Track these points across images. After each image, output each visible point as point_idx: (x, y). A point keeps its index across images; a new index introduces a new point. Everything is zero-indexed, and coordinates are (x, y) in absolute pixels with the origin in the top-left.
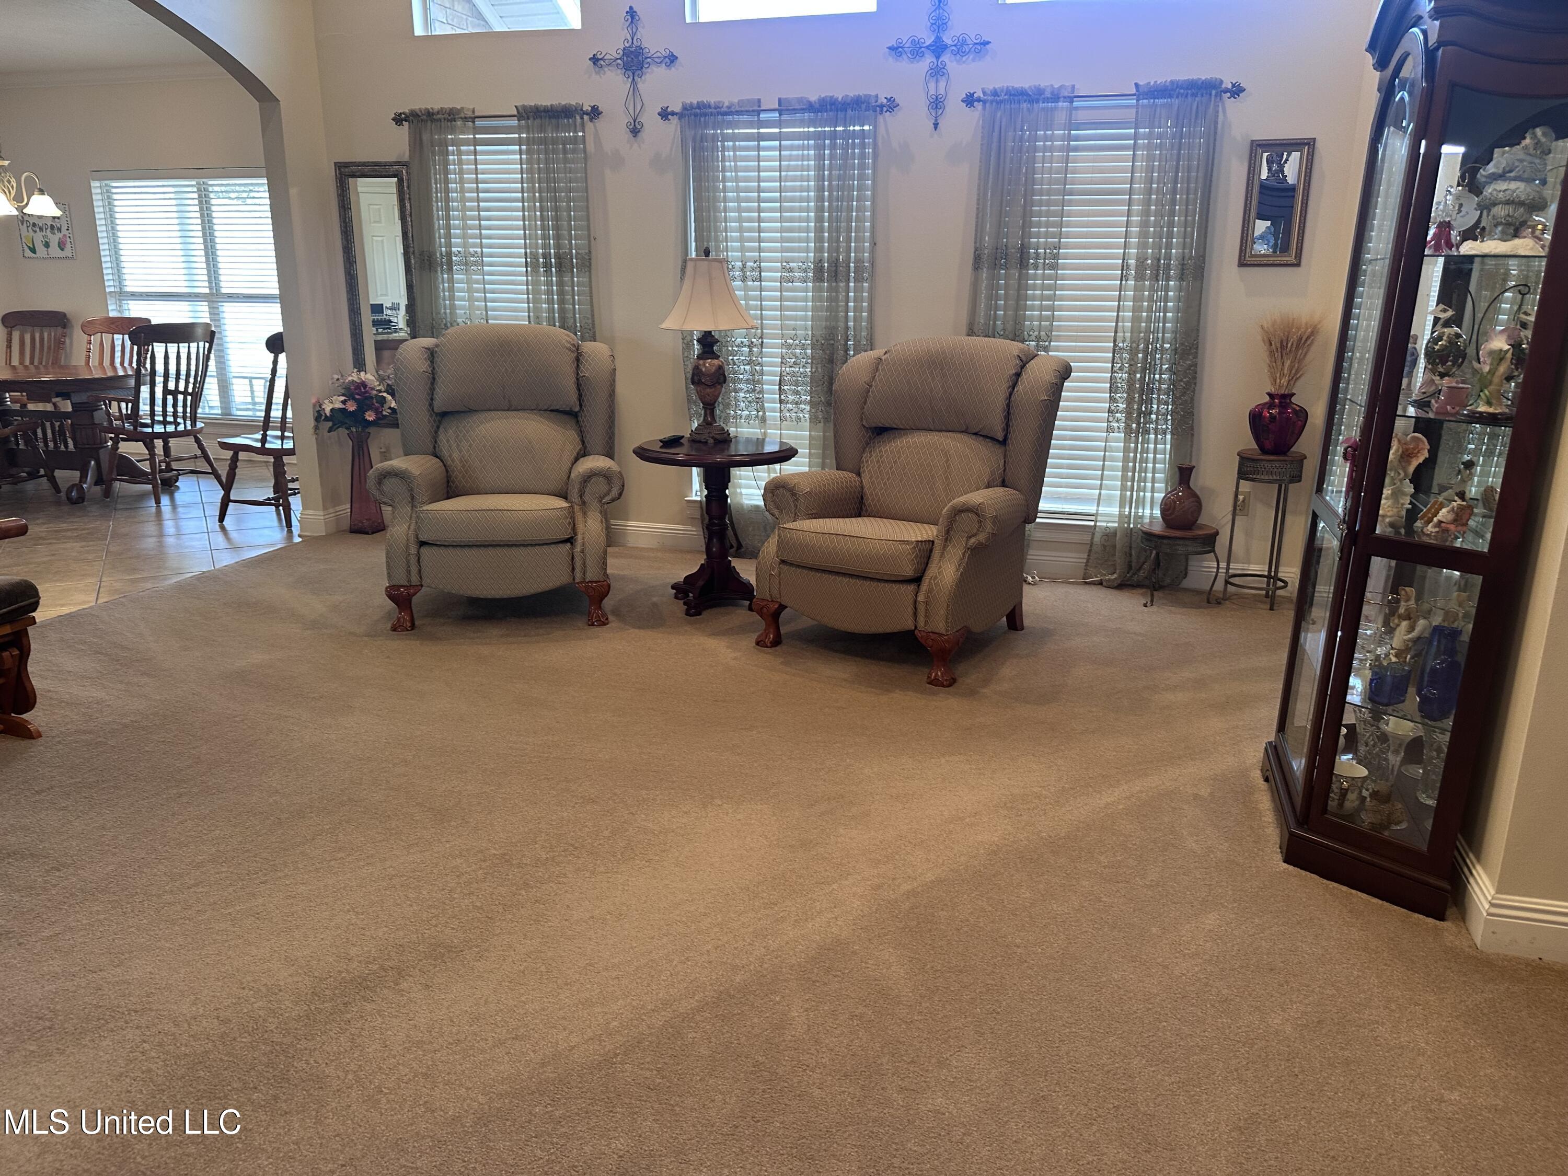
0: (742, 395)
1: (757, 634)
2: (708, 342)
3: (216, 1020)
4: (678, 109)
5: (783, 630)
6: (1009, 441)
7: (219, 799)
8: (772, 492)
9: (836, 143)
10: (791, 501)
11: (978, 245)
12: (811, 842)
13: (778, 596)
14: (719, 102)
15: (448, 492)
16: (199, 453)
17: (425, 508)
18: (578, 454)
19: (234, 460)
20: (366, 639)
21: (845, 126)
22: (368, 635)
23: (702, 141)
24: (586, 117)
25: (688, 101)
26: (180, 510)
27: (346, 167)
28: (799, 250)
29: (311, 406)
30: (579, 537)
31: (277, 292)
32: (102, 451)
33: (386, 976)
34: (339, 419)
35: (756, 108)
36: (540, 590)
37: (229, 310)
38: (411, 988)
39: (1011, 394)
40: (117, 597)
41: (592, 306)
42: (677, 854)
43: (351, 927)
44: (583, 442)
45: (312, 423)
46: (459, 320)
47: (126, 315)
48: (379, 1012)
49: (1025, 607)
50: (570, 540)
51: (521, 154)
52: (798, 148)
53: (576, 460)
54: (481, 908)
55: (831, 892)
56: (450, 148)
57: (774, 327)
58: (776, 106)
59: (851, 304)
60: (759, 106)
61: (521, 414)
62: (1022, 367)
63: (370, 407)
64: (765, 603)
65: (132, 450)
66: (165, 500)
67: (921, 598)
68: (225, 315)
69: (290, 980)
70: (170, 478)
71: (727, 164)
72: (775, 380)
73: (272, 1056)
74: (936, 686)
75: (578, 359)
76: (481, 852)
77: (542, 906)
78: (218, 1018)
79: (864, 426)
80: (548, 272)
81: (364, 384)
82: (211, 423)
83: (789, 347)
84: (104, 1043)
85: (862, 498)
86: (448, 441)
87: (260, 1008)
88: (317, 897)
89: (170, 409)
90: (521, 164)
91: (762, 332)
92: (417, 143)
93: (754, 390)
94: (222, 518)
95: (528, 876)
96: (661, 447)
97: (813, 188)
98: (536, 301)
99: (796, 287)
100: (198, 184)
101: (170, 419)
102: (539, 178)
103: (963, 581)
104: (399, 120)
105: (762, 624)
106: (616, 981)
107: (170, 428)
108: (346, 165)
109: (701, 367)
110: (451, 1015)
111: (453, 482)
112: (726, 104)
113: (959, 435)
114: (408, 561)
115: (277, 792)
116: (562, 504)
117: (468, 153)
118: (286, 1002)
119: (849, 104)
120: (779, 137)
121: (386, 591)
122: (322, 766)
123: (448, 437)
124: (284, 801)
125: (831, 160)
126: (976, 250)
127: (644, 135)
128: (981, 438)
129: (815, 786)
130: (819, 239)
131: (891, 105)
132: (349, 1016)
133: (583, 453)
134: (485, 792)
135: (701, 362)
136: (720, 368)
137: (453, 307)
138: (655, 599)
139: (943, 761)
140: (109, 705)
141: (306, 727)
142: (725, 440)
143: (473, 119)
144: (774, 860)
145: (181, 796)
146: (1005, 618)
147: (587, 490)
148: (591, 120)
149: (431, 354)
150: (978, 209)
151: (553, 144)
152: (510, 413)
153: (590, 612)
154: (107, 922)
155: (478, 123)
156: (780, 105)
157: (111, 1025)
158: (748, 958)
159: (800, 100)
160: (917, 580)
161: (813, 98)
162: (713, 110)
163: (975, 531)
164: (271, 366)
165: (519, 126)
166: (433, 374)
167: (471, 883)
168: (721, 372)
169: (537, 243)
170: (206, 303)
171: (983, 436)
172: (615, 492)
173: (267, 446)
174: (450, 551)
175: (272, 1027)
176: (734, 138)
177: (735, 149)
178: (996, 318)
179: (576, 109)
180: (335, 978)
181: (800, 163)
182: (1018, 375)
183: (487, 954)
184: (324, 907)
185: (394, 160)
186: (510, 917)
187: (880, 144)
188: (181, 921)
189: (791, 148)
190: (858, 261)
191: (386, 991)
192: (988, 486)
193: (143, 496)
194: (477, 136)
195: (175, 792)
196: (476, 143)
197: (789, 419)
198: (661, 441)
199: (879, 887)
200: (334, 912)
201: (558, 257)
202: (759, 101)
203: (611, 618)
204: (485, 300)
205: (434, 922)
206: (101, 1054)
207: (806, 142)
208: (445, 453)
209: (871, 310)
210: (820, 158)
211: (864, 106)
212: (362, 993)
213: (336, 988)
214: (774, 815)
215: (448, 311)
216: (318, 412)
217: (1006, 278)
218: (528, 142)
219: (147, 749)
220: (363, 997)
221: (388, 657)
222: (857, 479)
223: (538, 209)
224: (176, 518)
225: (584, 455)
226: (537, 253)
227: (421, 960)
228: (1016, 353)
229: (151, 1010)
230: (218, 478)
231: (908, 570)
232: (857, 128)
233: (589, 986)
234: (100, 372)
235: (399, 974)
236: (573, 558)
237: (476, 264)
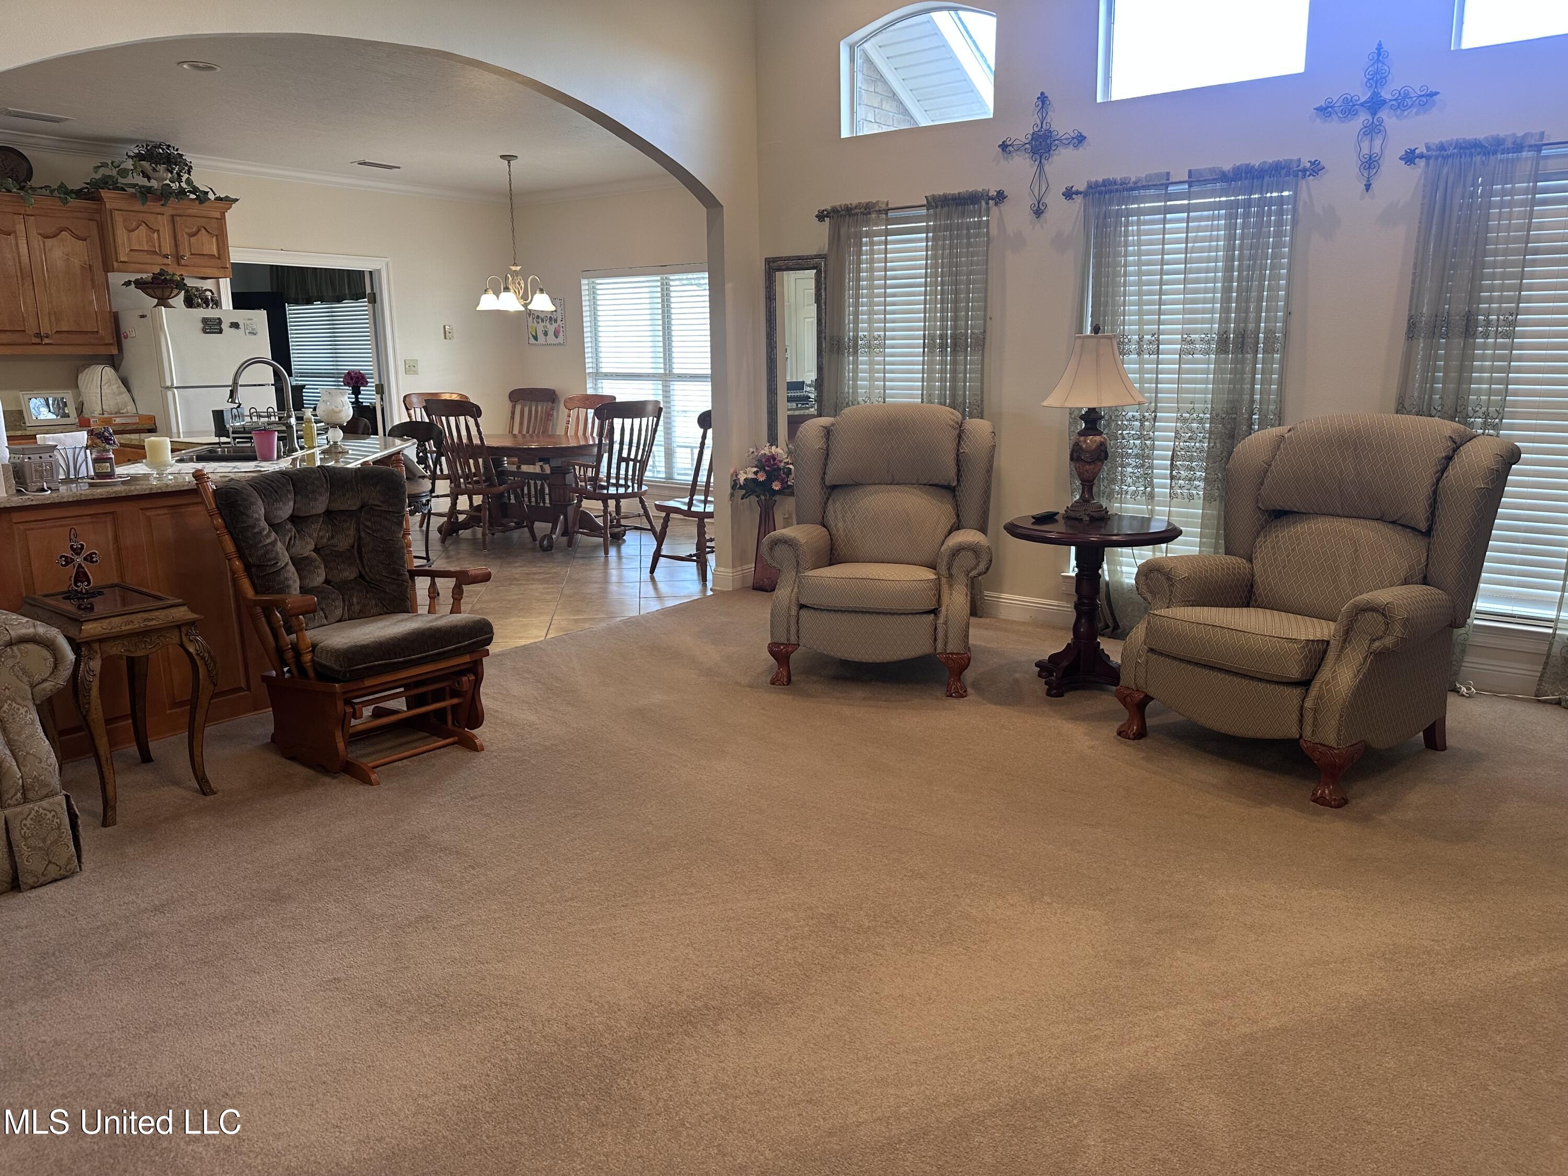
0: (1129, 470)
1: (1121, 723)
2: (1092, 419)
3: (564, 1026)
4: (1082, 189)
5: (1149, 722)
6: (1434, 533)
7: (604, 823)
8: (1146, 576)
9: (1249, 212)
10: (1166, 586)
11: (1413, 313)
12: (1142, 960)
13: (1144, 686)
14: (1125, 178)
15: (831, 559)
16: (642, 512)
17: (806, 574)
18: (951, 528)
19: (666, 520)
20: (748, 689)
21: (1261, 193)
22: (751, 686)
23: (1105, 218)
24: (991, 202)
25: (1093, 180)
26: (624, 560)
27: (774, 262)
28: (1203, 322)
29: (729, 476)
30: (943, 609)
31: (709, 372)
32: (569, 507)
33: (707, 1015)
34: (751, 488)
35: (1165, 181)
36: (902, 658)
37: (678, 388)
38: (727, 1031)
39: (1438, 480)
40: (561, 634)
41: (982, 383)
42: (996, 947)
43: (687, 961)
44: (958, 516)
45: (729, 491)
46: (860, 399)
47: (600, 392)
48: (696, 1048)
49: (1448, 723)
50: (935, 612)
51: (927, 242)
52: (1207, 219)
53: (950, 532)
54: (800, 964)
55: (1155, 1019)
56: (864, 240)
57: (1168, 400)
58: (1186, 178)
59: (1258, 376)
60: (1168, 179)
61: (901, 488)
62: (1455, 450)
63: (777, 478)
64: (1129, 692)
65: (592, 507)
66: (613, 552)
67: (1308, 704)
68: (675, 393)
69: (628, 1002)
70: (619, 533)
71: (1131, 238)
72: (1167, 455)
73: (602, 1070)
74: (1322, 805)
75: (959, 436)
76: (810, 908)
77: (856, 974)
78: (566, 1024)
79: (1260, 509)
80: (943, 352)
81: (773, 457)
82: (654, 485)
83: (1185, 420)
84: (479, 1028)
85: (1252, 586)
86: (835, 512)
87: (601, 1023)
88: (665, 927)
89: (622, 472)
90: (927, 251)
91: (1156, 406)
92: (835, 238)
93: (1143, 466)
94: (652, 570)
95: (849, 941)
96: (1033, 524)
97: (1221, 258)
98: (930, 379)
99: (1197, 359)
100: (662, 279)
101: (622, 482)
102: (942, 262)
103: (1362, 690)
104: (821, 217)
105: (1126, 715)
106: (914, 1066)
107: (622, 490)
108: (775, 260)
109: (1081, 444)
110: (756, 1065)
111: (836, 550)
112: (1133, 179)
113: (1374, 524)
114: (789, 622)
115: (651, 823)
116: (929, 575)
117: (879, 243)
118: (622, 1022)
119: (1266, 171)
120: (1188, 209)
121: (769, 647)
122: (691, 804)
123: (835, 508)
124: (655, 832)
125: (1243, 229)
126: (1411, 317)
127: (1046, 215)
128: (1400, 528)
129: (1158, 899)
130: (1225, 310)
131: (1316, 169)
132: (670, 1046)
133: (957, 527)
134: (823, 850)
135: (1082, 438)
136: (1102, 444)
137: (855, 387)
138: (1017, 675)
139: (1315, 893)
140: (537, 729)
141: (685, 766)
142: (1102, 518)
143: (886, 212)
144: (1097, 972)
145: (576, 816)
146: (1421, 734)
147: (955, 563)
148: (996, 204)
149: (828, 432)
150: (1414, 274)
151: (958, 230)
152: (892, 487)
153: (949, 683)
154: (499, 921)
155: (891, 214)
156: (1190, 176)
157: (486, 1013)
158: (1051, 1071)
159: (1212, 170)
160: (1305, 684)
161: (1227, 167)
162: (1119, 187)
163: (1381, 634)
164: (700, 440)
165: (928, 215)
166: (827, 450)
167: (797, 938)
168: (1103, 448)
169: (936, 325)
170: (661, 382)
171: (1401, 525)
172: (982, 567)
173: (693, 509)
174: (825, 615)
175: (607, 1043)
176: (1139, 212)
177: (1139, 223)
178: (1432, 391)
179: (982, 195)
180: (665, 1008)
181: (1209, 233)
182: (1449, 458)
183: (798, 1012)
184: (668, 938)
185: (814, 253)
186: (826, 979)
187: (1300, 210)
188: (554, 930)
189: (1200, 219)
190: (1270, 332)
191: (705, 1029)
192: (1405, 582)
193: (596, 547)
194: (889, 227)
195: (572, 811)
196: (888, 233)
197: (1180, 496)
198: (1033, 517)
199: (1211, 1024)
200: (676, 944)
201: (954, 337)
202: (1168, 174)
203: (969, 690)
204: (884, 380)
205: (757, 970)
206: (474, 1036)
207: (1216, 212)
208: (831, 522)
209: (1281, 383)
210: (1231, 227)
211: (1283, 172)
212: (685, 1027)
213: (664, 1017)
214: (1106, 923)
215: (851, 390)
216: (735, 481)
217: (1446, 347)
218: (935, 229)
219: (559, 770)
220: (685, 1031)
221: (763, 709)
222: (1247, 565)
223: (939, 292)
224: (619, 568)
225: (958, 529)
226: (935, 335)
227: (740, 1005)
228: (1448, 433)
229: (517, 1005)
230: (654, 533)
231: (1294, 671)
232: (1275, 194)
233: (886, 1065)
234: (575, 441)
235: (720, 1014)
236: (936, 629)
237: (879, 346)
